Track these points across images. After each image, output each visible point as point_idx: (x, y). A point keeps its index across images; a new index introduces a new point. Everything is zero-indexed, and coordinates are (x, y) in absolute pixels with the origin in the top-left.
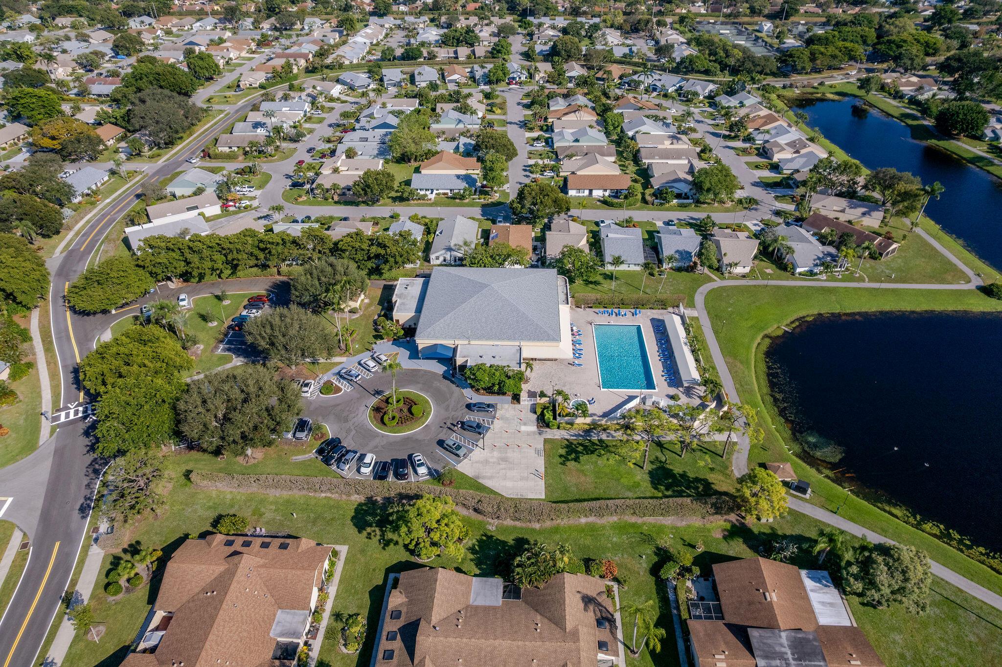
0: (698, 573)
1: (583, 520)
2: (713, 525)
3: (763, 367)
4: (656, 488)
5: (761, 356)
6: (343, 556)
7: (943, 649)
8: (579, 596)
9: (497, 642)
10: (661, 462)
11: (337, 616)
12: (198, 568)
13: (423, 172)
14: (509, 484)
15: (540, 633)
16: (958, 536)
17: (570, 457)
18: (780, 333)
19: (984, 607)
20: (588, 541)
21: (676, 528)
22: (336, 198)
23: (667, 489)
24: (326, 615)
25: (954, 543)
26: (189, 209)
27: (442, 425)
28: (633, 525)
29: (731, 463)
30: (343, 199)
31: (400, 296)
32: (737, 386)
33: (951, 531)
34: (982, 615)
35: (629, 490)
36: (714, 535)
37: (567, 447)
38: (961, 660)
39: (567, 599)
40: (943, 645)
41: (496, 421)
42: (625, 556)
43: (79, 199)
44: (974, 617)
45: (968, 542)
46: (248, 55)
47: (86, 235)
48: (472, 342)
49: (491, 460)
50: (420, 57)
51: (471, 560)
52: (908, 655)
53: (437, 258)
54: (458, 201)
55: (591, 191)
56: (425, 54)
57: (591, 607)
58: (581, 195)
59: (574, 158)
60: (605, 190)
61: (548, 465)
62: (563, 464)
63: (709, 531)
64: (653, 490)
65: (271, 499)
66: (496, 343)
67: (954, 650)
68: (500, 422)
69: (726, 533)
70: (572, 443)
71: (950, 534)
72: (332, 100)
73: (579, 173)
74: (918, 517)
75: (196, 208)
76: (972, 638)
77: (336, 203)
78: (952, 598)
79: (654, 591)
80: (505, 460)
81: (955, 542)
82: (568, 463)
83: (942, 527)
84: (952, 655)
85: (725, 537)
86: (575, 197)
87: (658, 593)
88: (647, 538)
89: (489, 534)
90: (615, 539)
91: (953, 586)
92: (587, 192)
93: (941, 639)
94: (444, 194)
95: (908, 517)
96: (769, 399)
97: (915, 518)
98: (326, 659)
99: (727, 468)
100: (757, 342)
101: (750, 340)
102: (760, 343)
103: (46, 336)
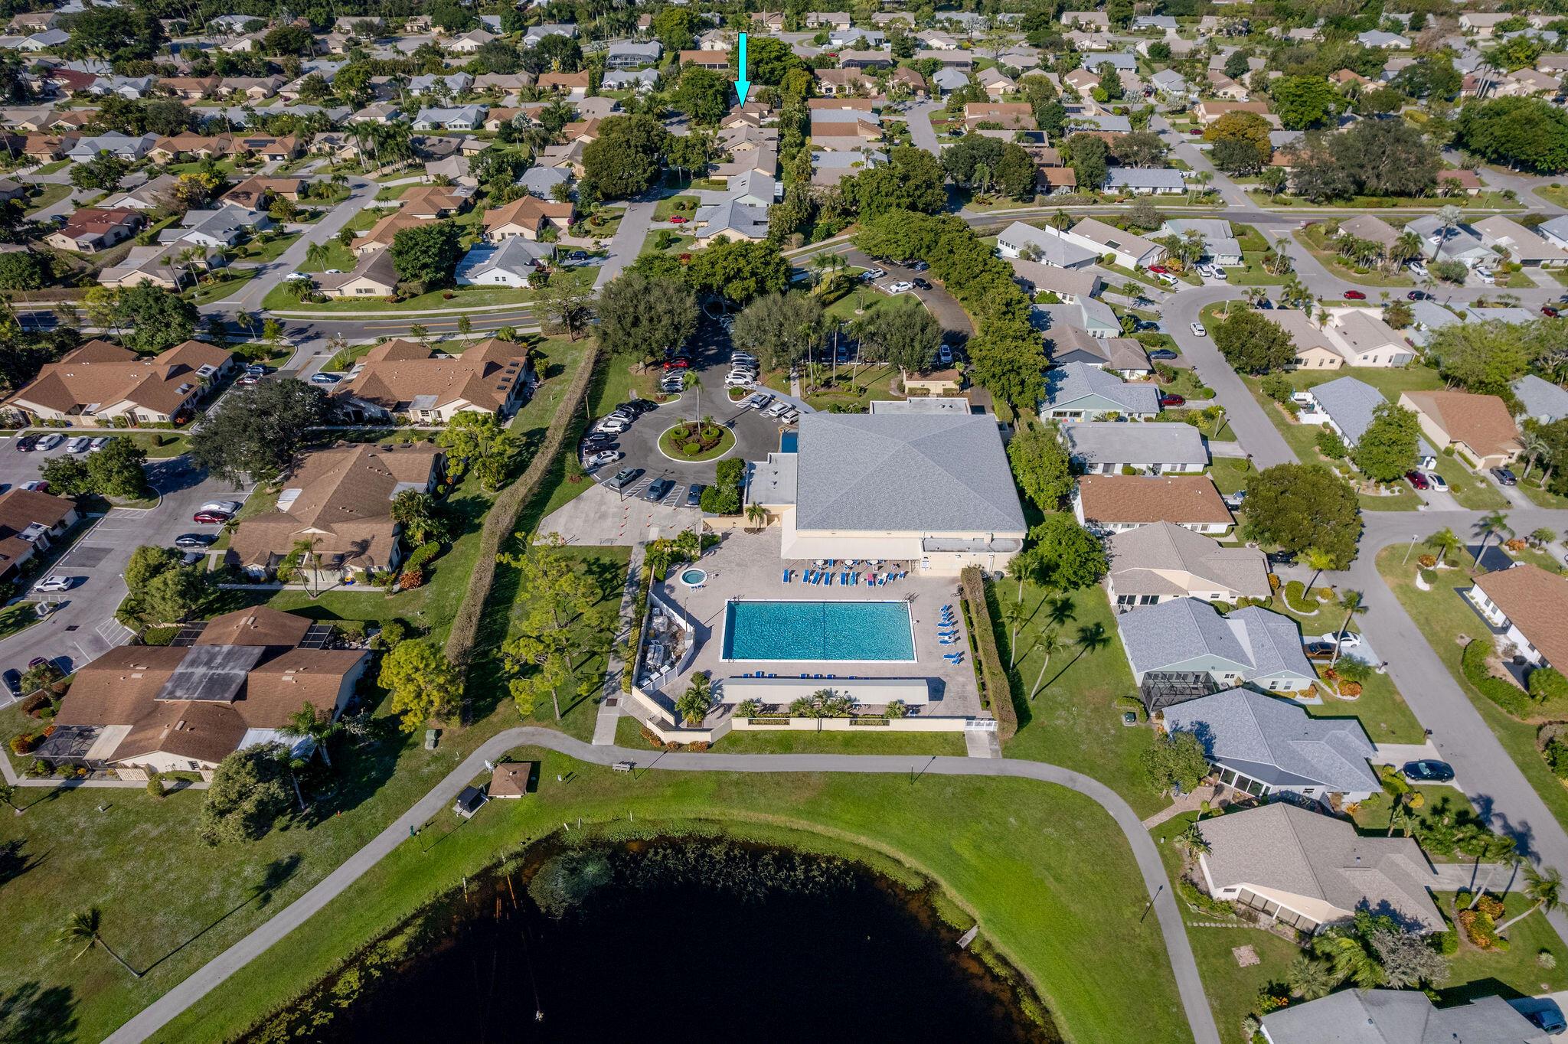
3: (811, 847)
5: (853, 856)
7: (167, 872)
9: (339, 482)
12: (485, 351)
14: (564, 519)
15: (336, 509)
16: (317, 1021)
17: (594, 566)
18: (948, 916)
19: (186, 967)
25: (308, 1006)
27: (671, 471)
32: (735, 777)
33: (331, 1015)
34: (179, 955)
37: (614, 565)
38: (145, 887)
39: (365, 526)
40: (172, 876)
41: (672, 508)
42: (428, 601)
44: (182, 939)
45: (300, 1031)
52: (182, 829)
57: (355, 549)
62: (584, 561)
67: (160, 886)
68: (670, 512)
70: (619, 569)
71: (327, 1010)
74: (377, 974)
76: (159, 919)
78: (219, 927)
81: (309, 1008)
82: (583, 566)
83: (345, 1004)
84: (156, 879)
91: (236, 941)
93: (178, 878)
95: (382, 957)
96: (712, 831)
97: (376, 966)
98: (397, 433)
100: (901, 856)
101: (901, 844)
102: (898, 862)
103: (835, 243)
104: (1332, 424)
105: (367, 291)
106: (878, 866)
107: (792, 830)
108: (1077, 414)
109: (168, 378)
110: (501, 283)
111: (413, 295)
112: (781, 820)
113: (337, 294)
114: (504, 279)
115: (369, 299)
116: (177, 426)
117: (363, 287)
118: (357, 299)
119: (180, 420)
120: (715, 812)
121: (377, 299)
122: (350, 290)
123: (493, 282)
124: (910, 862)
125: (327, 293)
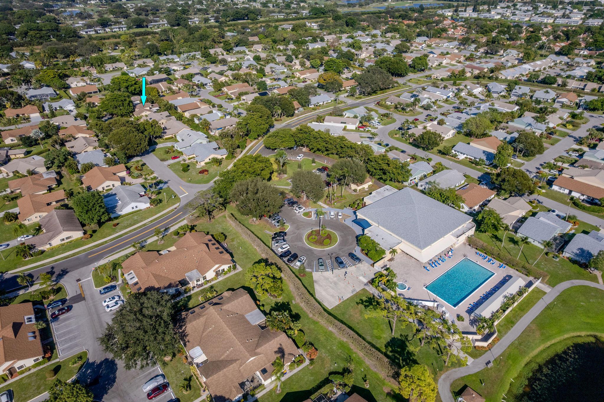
0: (347, 391)
1: (330, 329)
2: (389, 384)
3: (560, 349)
4: (386, 346)
5: (570, 343)
6: (237, 271)
8: (279, 346)
9: (229, 330)
10: (407, 339)
11: (212, 287)
12: (192, 240)
13: (471, 144)
14: (324, 293)
15: (246, 342)
17: (364, 303)
20: (322, 339)
21: (369, 369)
22: (411, 141)
23: (391, 352)
24: (209, 284)
26: (342, 123)
27: (330, 254)
28: (350, 350)
29: (447, 371)
30: (415, 142)
31: (377, 193)
32: (517, 342)
35: (372, 337)
36: (384, 388)
37: (370, 298)
39: (272, 342)
41: (354, 267)
42: (329, 357)
43: (313, 106)
46: (456, 64)
47: (300, 120)
48: (380, 227)
49: (330, 280)
50: (554, 84)
51: (272, 306)
53: (421, 186)
54: (474, 165)
55: (571, 192)
56: (560, 83)
57: (279, 355)
58: (561, 191)
59: (586, 169)
60: (583, 195)
61: (351, 299)
62: (358, 303)
63: (384, 384)
64: (384, 346)
65: (241, 238)
66: (391, 233)
68: (355, 268)
69: (392, 393)
70: (374, 299)
72: (471, 95)
73: (575, 178)
75: (345, 123)
77: (410, 143)
79: (321, 380)
80: (335, 283)
82: (360, 305)
85: (388, 394)
86: (556, 191)
87: (321, 382)
88: (349, 359)
89: (290, 303)
90: (334, 348)
92: (567, 191)
94: (470, 159)
96: (535, 366)
98: (192, 297)
99: (441, 370)
100: (578, 334)
101: (574, 330)
102: (579, 336)
103: (249, 150)
104: (469, 157)
105: (67, 238)
106: (580, 341)
107: (549, 347)
108: (415, 179)
109: (16, 336)
110: (135, 209)
111: (94, 231)
112: (542, 347)
113: (48, 246)
114: (136, 207)
115: (71, 242)
116: (49, 359)
117: (64, 237)
118: (63, 245)
119: (47, 355)
120: (527, 359)
121: (77, 240)
122: (56, 242)
123: (131, 210)
124: (583, 334)
125: (40, 249)
